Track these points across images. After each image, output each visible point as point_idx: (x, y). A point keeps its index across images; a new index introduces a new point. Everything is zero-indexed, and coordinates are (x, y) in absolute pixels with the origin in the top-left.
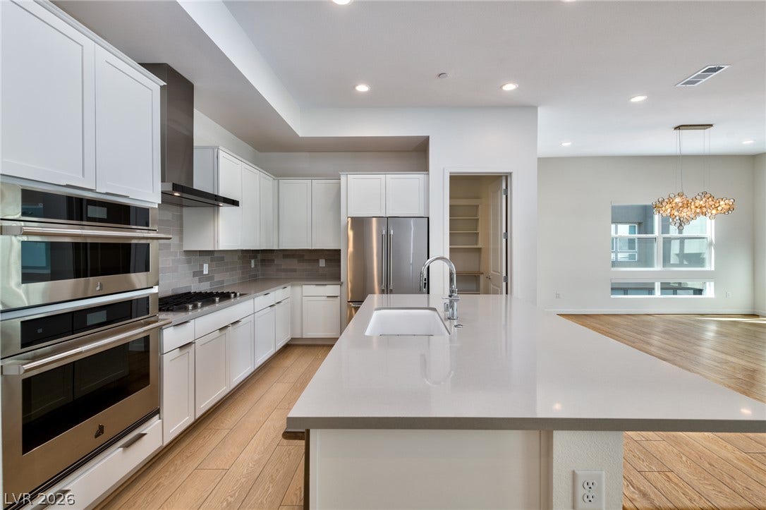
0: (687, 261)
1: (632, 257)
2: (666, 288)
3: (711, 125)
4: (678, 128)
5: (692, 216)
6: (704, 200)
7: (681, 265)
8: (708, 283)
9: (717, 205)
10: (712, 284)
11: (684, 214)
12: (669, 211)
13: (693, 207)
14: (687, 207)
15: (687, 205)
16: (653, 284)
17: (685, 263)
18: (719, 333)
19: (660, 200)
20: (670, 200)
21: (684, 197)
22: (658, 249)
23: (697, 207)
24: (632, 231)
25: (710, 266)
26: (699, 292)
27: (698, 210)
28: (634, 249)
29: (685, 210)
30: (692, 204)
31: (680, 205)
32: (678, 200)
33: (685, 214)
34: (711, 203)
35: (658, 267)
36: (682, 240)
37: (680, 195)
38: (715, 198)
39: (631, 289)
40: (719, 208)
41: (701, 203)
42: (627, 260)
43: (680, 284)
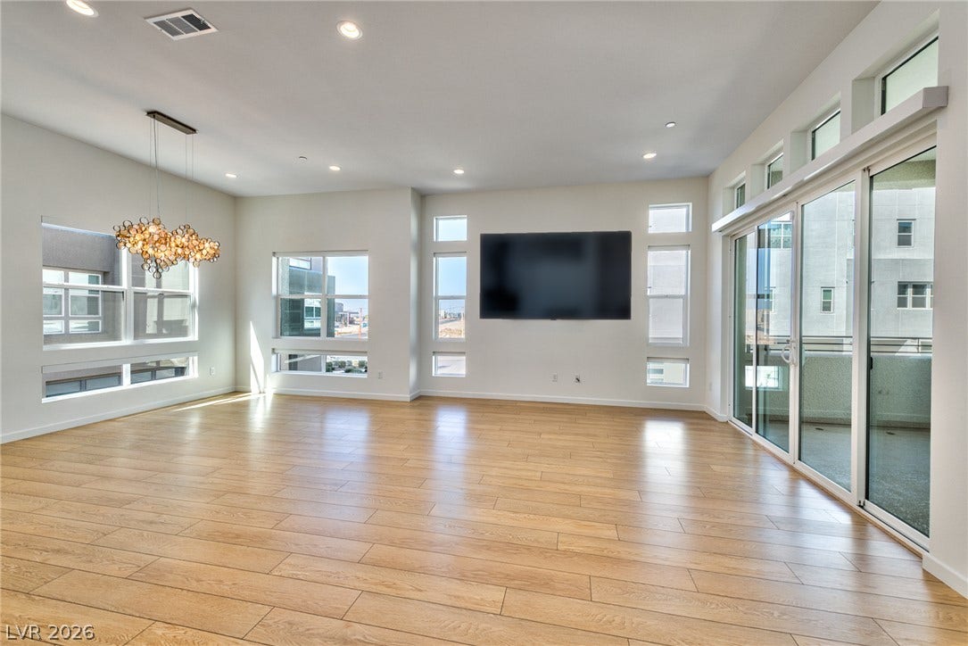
0: (167, 330)
1: (93, 326)
2: (140, 371)
3: (194, 131)
4: (153, 114)
5: (172, 258)
6: (187, 236)
7: (158, 335)
8: (191, 358)
9: (201, 248)
10: (196, 358)
11: (161, 255)
12: (140, 244)
13: (173, 245)
14: (166, 244)
15: (165, 240)
16: (120, 367)
17: (164, 331)
18: (204, 427)
19: (127, 224)
20: (141, 228)
21: (161, 226)
22: (126, 309)
23: (178, 246)
24: (93, 280)
25: (193, 336)
26: (180, 371)
27: (180, 251)
28: (97, 313)
29: (163, 248)
30: (173, 239)
31: (156, 237)
32: (152, 229)
33: (163, 254)
34: (195, 242)
35: (126, 341)
36: (161, 297)
37: (157, 222)
38: (200, 237)
39: (91, 378)
40: (204, 252)
41: (184, 240)
42: (85, 331)
43: (158, 362)
